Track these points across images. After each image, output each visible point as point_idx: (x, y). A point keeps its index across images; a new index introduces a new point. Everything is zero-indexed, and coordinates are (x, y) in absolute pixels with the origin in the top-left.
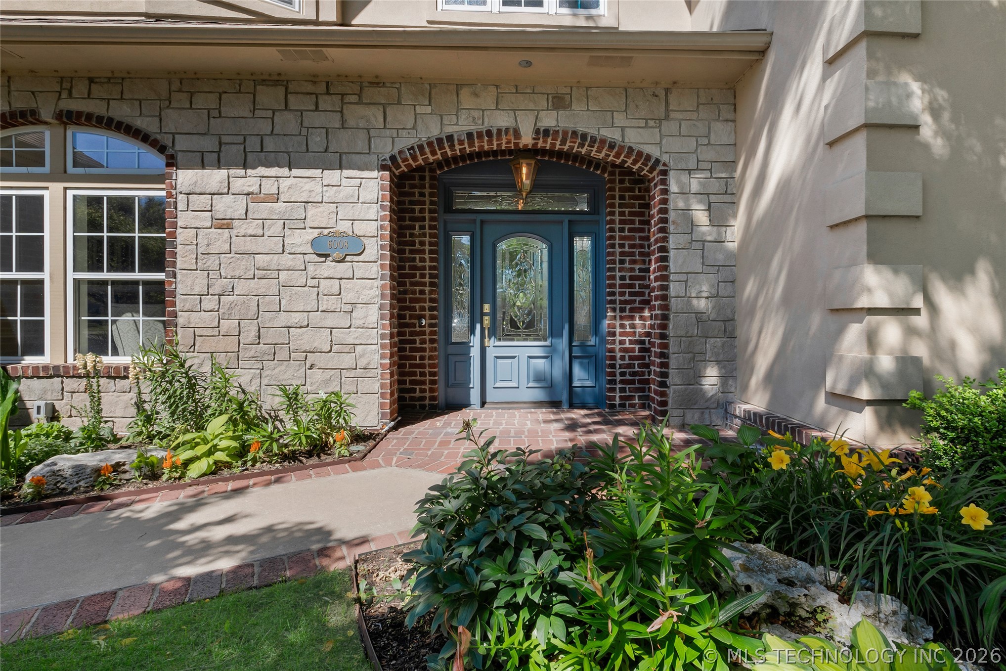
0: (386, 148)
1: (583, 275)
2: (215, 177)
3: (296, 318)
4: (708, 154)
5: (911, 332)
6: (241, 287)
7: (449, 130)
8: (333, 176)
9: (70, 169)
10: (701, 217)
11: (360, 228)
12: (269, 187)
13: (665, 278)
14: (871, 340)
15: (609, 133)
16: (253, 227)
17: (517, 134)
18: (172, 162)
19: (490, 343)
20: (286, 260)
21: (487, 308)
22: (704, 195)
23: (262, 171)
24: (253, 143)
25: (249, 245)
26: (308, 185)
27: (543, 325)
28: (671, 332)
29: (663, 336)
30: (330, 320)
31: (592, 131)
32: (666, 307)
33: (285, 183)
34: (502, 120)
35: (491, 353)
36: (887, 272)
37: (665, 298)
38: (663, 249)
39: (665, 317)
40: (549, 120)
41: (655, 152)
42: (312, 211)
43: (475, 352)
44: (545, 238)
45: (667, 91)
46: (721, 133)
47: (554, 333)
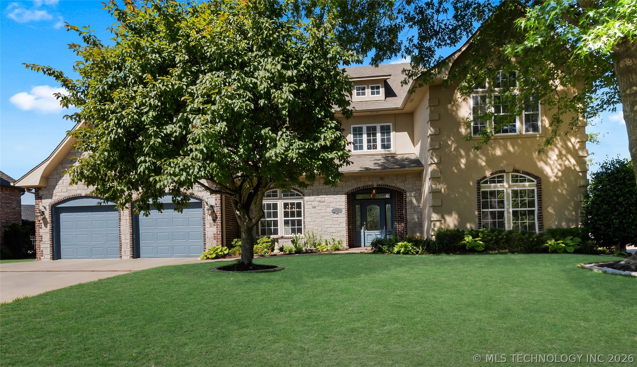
0: (346, 190)
1: (389, 214)
2: (312, 198)
3: (329, 226)
4: (415, 188)
5: (441, 224)
6: (318, 220)
7: (359, 186)
8: (336, 196)
9: (283, 197)
10: (414, 201)
11: (341, 207)
12: (323, 200)
13: (406, 215)
14: (434, 225)
15: (392, 185)
16: (320, 208)
17: (373, 186)
18: (304, 195)
19: (366, 231)
20: (327, 214)
21: (365, 223)
22: (415, 197)
23: (321, 196)
24: (319, 191)
25: (319, 211)
26: (331, 199)
27: (379, 225)
28: (408, 226)
29: (406, 228)
30: (336, 226)
31: (389, 184)
32: (406, 221)
33: (326, 199)
34: (370, 183)
35: (366, 234)
36: (436, 215)
37: (406, 219)
38: (406, 209)
39: (406, 223)
40: (380, 183)
41: (403, 188)
42: (331, 204)
43: (362, 234)
44: (378, 205)
45: (406, 175)
46: (418, 183)
47: (382, 228)
